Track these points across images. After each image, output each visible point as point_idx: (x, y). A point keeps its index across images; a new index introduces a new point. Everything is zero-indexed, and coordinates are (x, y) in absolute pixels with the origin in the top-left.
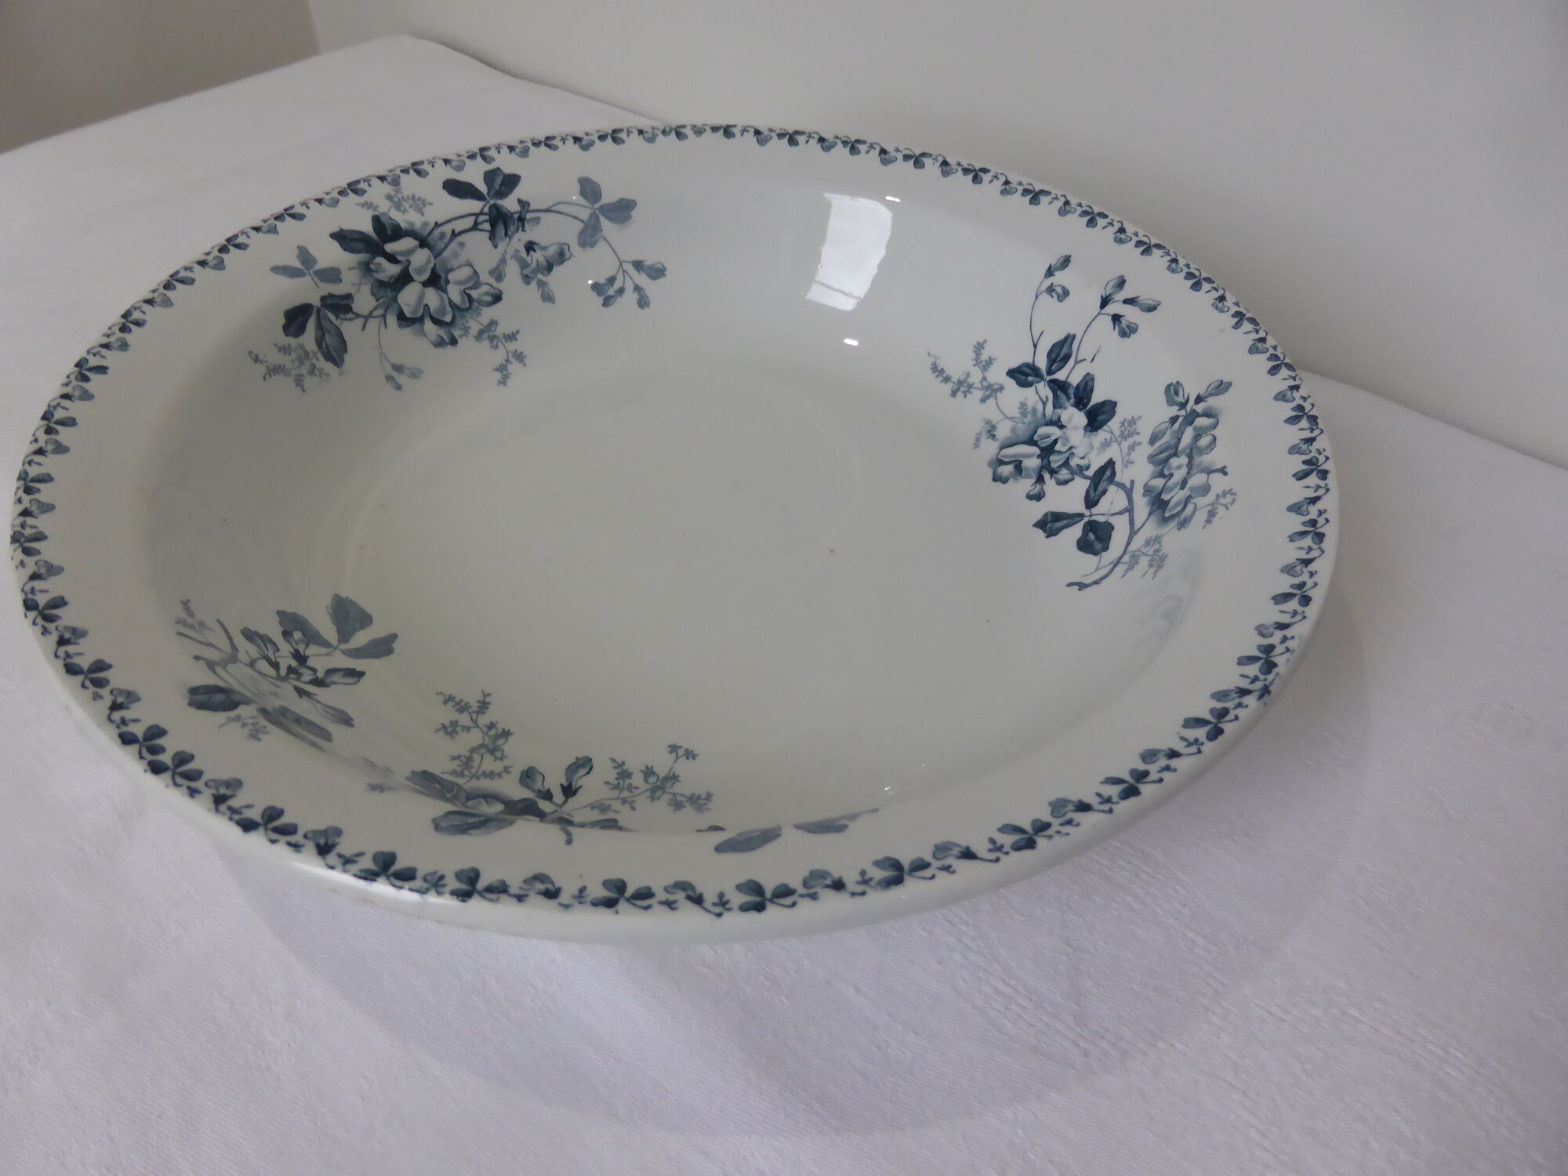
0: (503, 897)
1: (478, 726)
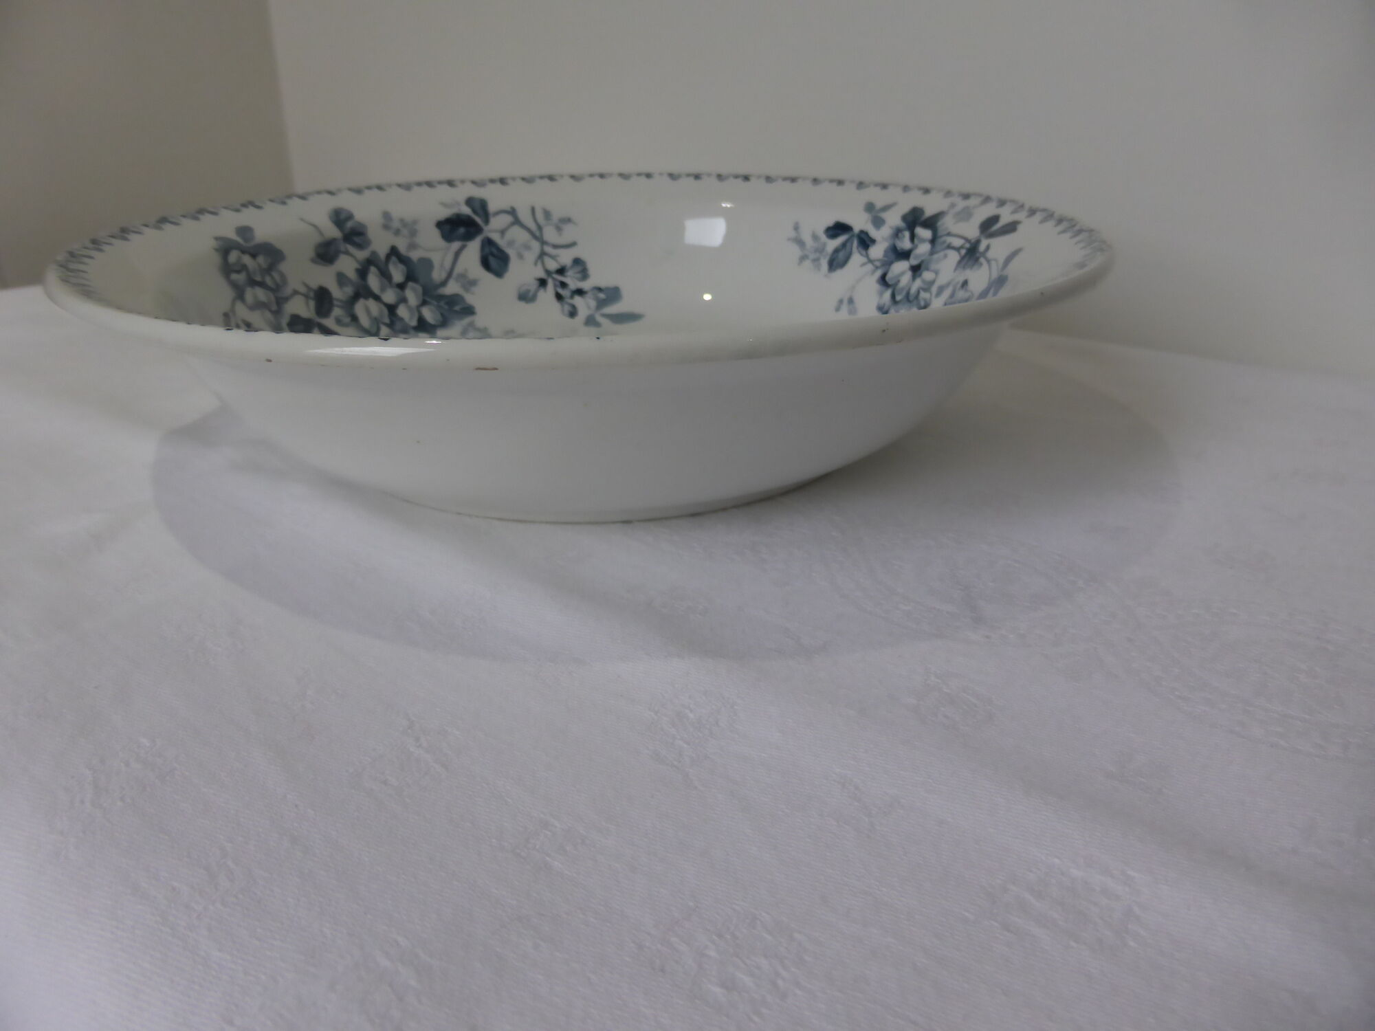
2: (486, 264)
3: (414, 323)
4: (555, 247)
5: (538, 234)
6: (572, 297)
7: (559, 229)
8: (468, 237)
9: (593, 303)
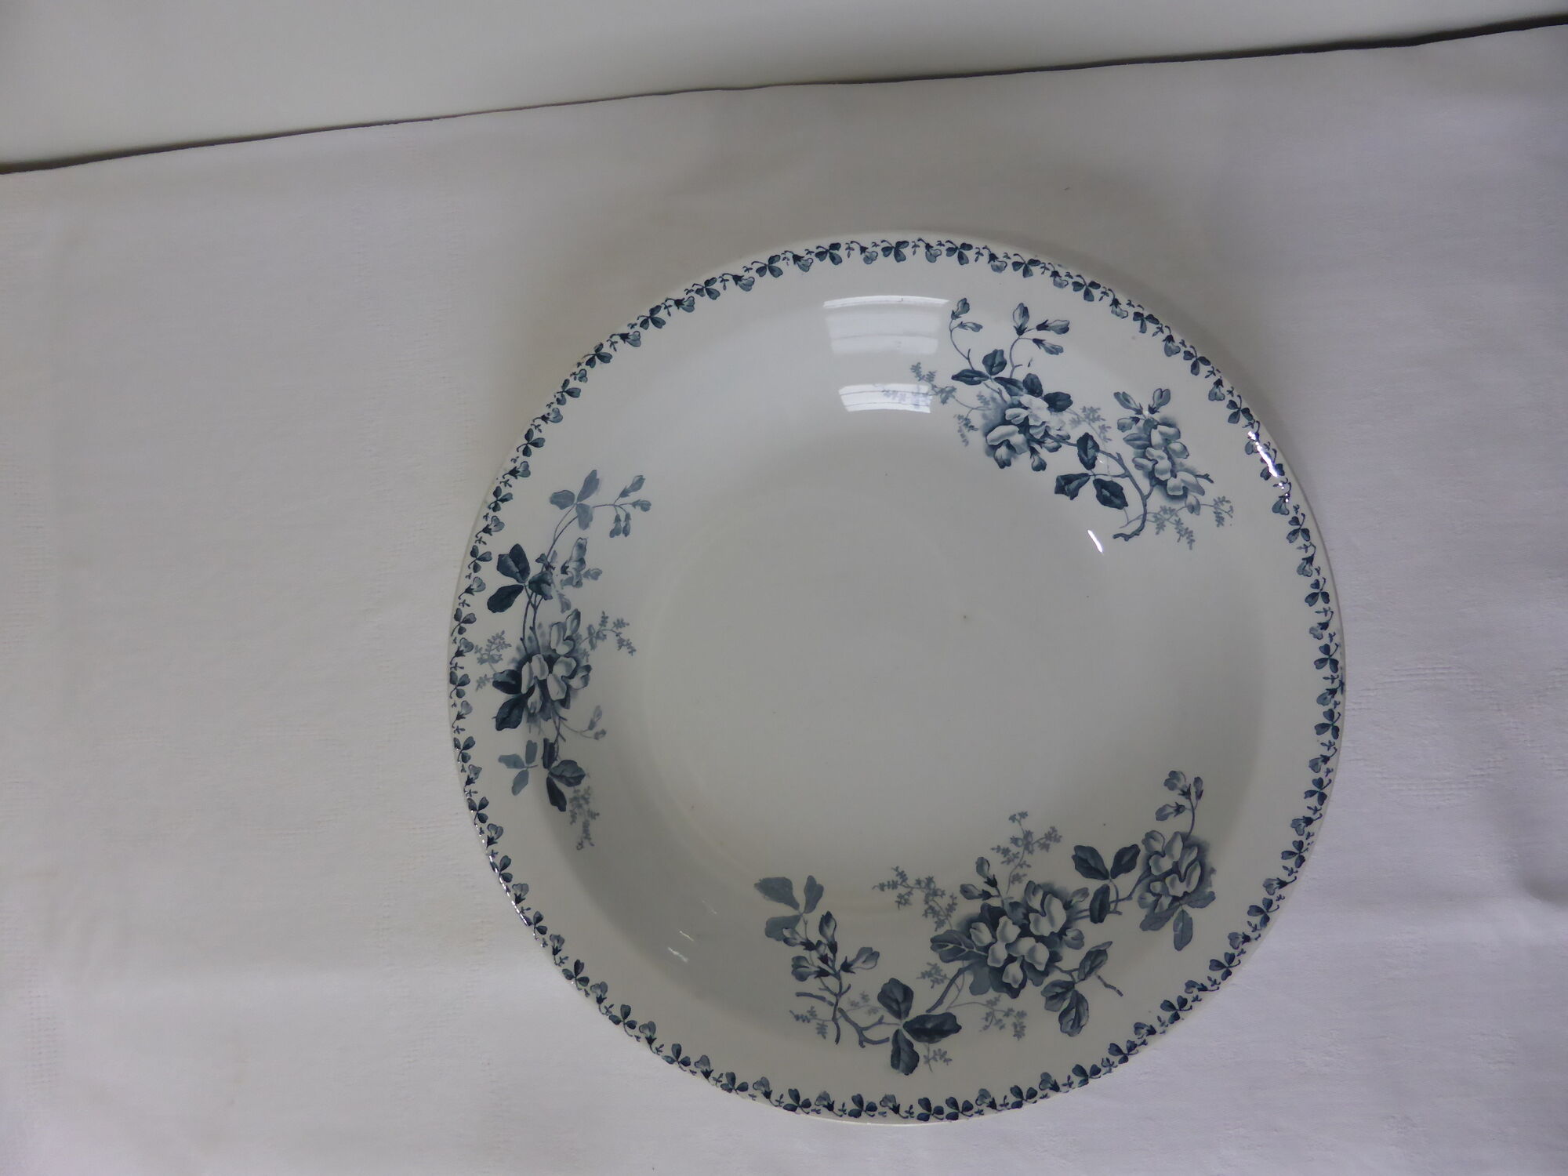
0: (1137, 1048)
1: (912, 888)
2: (908, 993)
3: (1003, 920)
4: (822, 999)
5: (838, 1015)
6: (819, 943)
7: (812, 1013)
8: (922, 1019)
9: (800, 928)
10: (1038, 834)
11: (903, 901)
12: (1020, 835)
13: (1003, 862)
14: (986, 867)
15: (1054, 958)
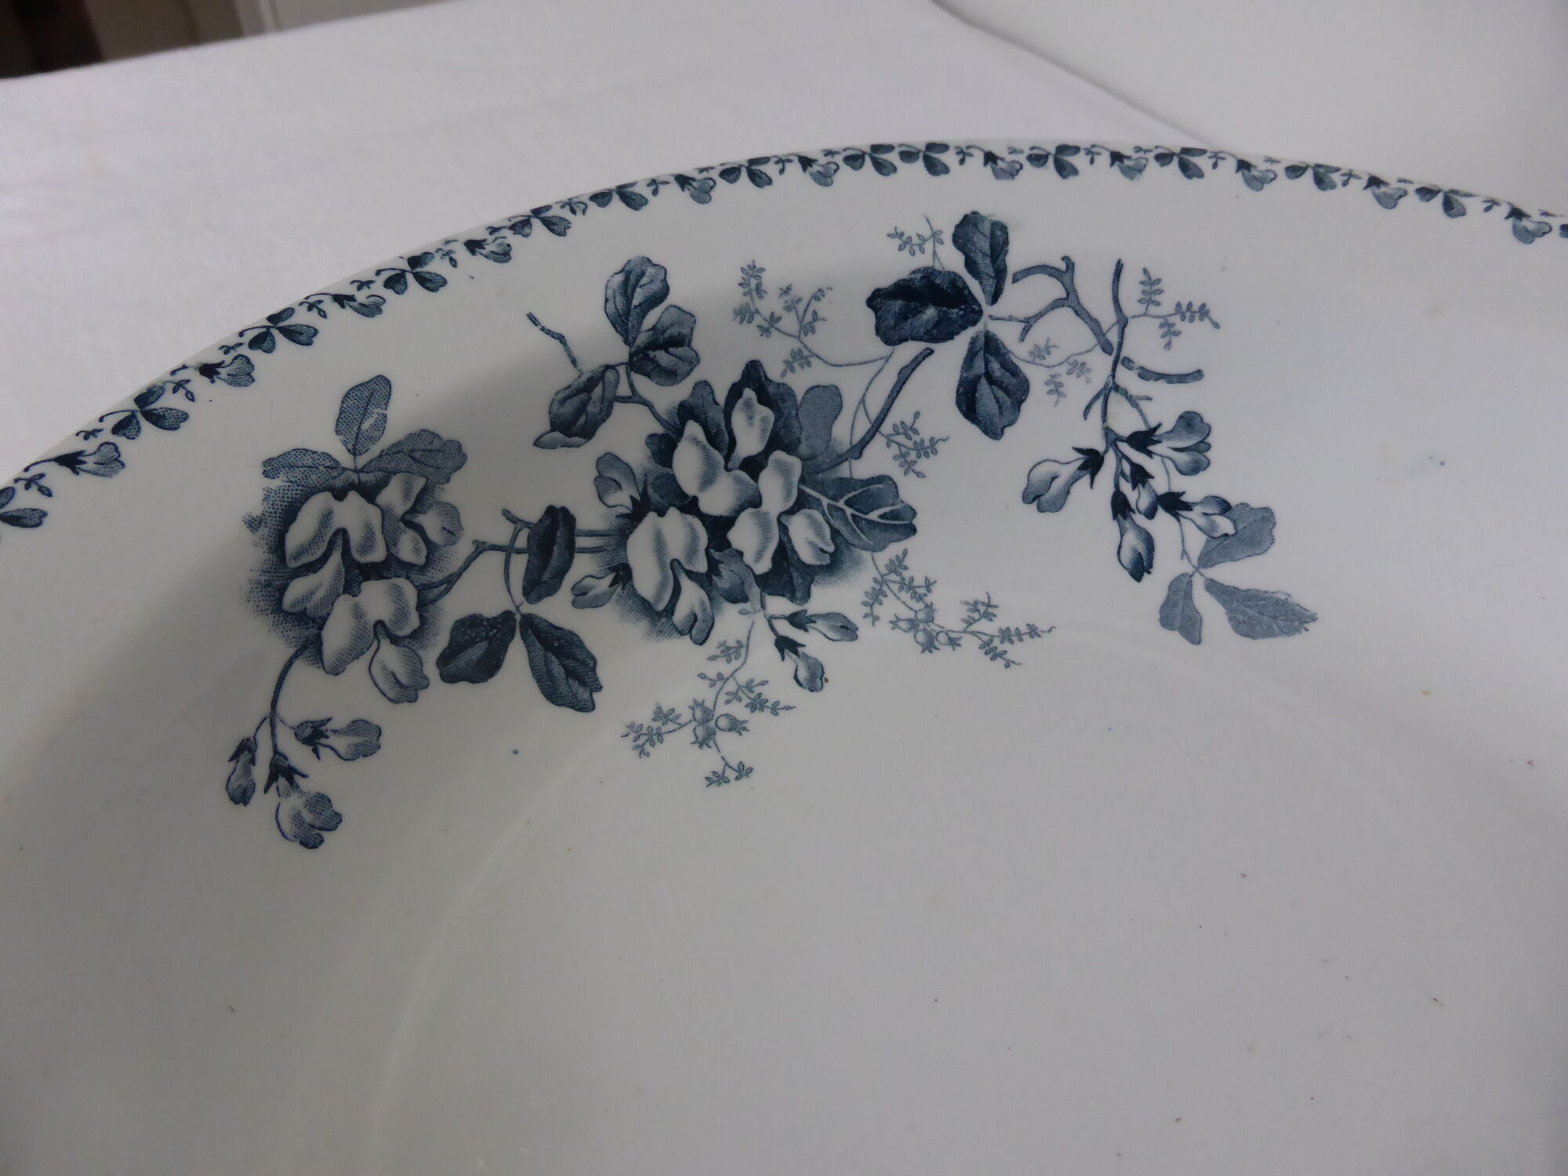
0: (509, 224)
1: (965, 631)
2: (968, 402)
3: (764, 566)
4: (1146, 374)
5: (1114, 337)
6: (1150, 514)
7: (1169, 331)
8: (943, 332)
9: (1197, 542)
10: (680, 742)
11: (982, 609)
12: (723, 738)
13: (764, 683)
14: (803, 674)
15: (663, 447)
